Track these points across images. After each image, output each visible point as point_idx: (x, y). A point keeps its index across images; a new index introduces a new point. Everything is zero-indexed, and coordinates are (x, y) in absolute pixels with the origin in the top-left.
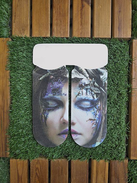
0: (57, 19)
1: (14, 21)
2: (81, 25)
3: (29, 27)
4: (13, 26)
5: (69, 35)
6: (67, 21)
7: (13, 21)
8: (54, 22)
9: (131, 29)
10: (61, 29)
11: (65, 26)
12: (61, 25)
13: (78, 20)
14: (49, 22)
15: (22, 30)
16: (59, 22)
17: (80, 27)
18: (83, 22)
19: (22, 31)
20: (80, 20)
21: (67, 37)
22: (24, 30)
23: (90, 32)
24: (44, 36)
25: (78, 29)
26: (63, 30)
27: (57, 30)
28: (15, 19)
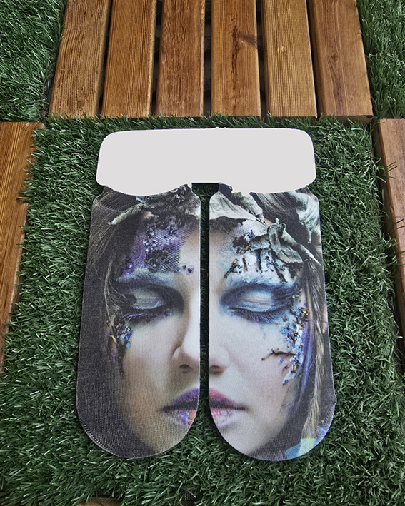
0: (170, 78)
1: (59, 83)
2: (234, 89)
3: (95, 96)
4: (55, 95)
5: (201, 113)
6: (196, 81)
7: (57, 84)
8: (164, 83)
9: (369, 96)
10: (180, 98)
11: (192, 90)
12: (180, 90)
13: (227, 77)
14: (150, 85)
15: (76, 102)
16: (175, 83)
17: (232, 94)
18: (239, 82)
19: (76, 105)
20: (230, 78)
21: (196, 116)
22: (81, 103)
23: (259, 105)
24: (133, 115)
25: (227, 98)
26: (185, 100)
27: (169, 100)
28: (62, 78)
